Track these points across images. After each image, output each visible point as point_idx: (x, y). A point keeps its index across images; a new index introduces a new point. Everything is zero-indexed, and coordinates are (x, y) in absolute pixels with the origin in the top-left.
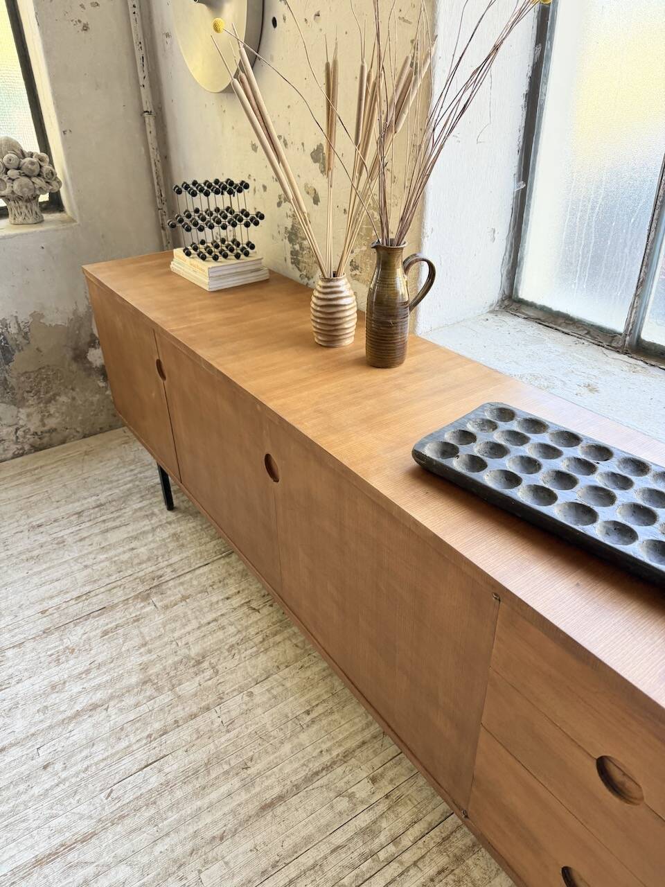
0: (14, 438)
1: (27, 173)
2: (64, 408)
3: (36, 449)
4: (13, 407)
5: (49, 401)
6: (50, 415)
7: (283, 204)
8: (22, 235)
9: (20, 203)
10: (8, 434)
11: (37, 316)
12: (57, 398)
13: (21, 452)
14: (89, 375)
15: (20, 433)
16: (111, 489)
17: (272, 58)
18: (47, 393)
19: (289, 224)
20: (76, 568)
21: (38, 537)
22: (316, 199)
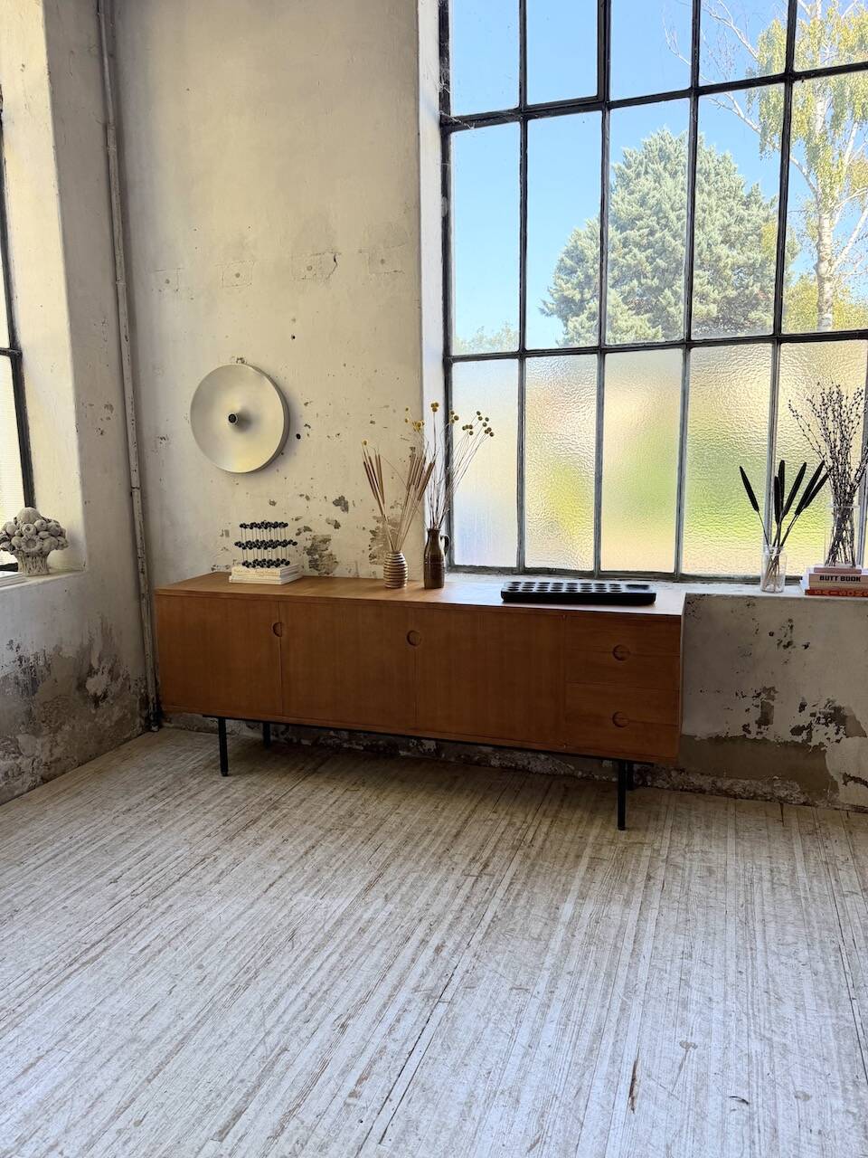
0: (31, 769)
1: (53, 533)
2: (67, 736)
3: (45, 780)
4: (33, 737)
5: (55, 732)
6: (57, 745)
7: (303, 533)
8: (52, 580)
9: (38, 558)
10: (27, 766)
11: (58, 649)
12: (63, 727)
13: (34, 784)
14: (86, 702)
15: (35, 764)
16: (157, 781)
17: (295, 454)
18: (56, 722)
19: (309, 544)
20: (198, 816)
21: (137, 814)
22: (337, 526)
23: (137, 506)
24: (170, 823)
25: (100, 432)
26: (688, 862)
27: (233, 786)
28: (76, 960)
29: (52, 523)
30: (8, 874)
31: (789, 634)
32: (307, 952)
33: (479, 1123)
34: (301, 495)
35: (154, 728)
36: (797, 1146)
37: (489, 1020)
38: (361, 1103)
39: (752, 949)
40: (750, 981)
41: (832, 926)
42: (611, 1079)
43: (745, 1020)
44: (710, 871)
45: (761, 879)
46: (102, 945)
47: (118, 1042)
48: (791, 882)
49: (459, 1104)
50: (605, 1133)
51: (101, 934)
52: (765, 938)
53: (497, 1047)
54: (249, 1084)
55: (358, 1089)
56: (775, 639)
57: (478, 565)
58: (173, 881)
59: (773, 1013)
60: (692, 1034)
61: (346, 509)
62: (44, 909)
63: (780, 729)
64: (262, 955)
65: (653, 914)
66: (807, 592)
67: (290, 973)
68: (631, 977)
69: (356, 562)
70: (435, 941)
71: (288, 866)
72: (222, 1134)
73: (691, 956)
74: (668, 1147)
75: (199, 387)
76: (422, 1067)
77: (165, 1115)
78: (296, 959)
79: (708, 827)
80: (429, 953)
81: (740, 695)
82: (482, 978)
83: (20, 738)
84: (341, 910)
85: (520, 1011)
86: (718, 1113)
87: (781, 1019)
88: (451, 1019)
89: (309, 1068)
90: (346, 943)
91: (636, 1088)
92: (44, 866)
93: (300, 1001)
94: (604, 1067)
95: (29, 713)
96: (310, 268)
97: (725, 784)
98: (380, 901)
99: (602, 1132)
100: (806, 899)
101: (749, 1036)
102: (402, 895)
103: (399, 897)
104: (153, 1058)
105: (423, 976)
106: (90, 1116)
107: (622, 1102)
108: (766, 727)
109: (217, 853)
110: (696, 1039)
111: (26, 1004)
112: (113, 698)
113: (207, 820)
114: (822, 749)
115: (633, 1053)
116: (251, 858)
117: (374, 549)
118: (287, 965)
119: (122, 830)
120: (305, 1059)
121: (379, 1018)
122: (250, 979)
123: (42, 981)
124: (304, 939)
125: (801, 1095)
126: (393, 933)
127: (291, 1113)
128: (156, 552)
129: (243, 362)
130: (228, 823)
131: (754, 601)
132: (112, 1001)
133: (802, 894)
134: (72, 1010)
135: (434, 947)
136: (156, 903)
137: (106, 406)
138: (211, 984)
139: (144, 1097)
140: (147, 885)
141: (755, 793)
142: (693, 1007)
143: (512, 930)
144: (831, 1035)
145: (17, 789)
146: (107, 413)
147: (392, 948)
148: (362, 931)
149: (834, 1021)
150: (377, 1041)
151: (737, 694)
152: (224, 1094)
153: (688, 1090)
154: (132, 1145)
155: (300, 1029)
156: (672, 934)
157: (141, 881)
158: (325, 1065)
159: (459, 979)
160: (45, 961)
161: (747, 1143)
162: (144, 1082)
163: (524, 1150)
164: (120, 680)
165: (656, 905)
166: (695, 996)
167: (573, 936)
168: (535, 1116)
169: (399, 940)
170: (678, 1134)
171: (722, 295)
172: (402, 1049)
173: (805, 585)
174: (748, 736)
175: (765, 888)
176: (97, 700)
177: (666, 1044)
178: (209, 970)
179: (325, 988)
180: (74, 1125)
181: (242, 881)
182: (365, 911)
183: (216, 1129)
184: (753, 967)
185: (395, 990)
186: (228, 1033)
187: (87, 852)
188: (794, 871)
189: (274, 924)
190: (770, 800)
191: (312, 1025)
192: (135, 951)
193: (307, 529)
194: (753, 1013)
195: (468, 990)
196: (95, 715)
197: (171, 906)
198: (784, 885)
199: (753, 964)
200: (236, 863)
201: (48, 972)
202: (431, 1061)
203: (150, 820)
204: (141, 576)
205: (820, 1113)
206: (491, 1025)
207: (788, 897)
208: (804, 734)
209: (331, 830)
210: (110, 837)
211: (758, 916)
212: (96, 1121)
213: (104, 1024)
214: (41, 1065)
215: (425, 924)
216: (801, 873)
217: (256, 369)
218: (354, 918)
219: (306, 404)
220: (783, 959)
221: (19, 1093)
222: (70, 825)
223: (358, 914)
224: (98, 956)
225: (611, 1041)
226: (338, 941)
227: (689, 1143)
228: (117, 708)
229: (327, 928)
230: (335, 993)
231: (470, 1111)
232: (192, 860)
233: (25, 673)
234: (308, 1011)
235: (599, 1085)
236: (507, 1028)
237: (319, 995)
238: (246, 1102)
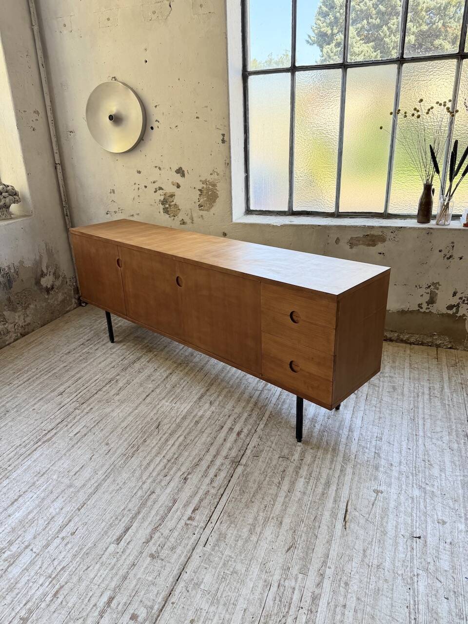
0: (14, 330)
1: (11, 194)
2: (33, 311)
3: (23, 335)
4: (13, 312)
5: (26, 308)
6: (27, 316)
7: (158, 191)
8: (14, 222)
9: (3, 209)
10: (11, 328)
11: (21, 262)
12: (30, 306)
13: (17, 338)
14: (42, 292)
15: (16, 327)
16: (85, 335)
17: (151, 140)
18: (25, 303)
19: (162, 198)
20: (108, 355)
21: (74, 355)
22: (178, 186)
23: (60, 175)
24: (92, 360)
25: (32, 129)
26: (381, 383)
27: (127, 338)
28: (40, 440)
29: (10, 188)
30: (4, 390)
31: (451, 251)
32: (167, 435)
33: (259, 536)
34: (156, 167)
35: (84, 305)
36: (438, 551)
37: (266, 476)
38: (195, 523)
39: (416, 435)
40: (415, 454)
41: (463, 422)
42: (334, 510)
43: (411, 477)
44: (394, 388)
45: (423, 393)
46: (54, 431)
47: (62, 487)
48: (441, 395)
49: (249, 524)
50: (329, 542)
51: (53, 425)
52: (424, 428)
53: (271, 491)
54: (133, 512)
55: (193, 515)
56: (442, 253)
57: (264, 210)
58: (93, 394)
59: (427, 473)
60: (380, 484)
61: (183, 175)
62: (23, 410)
63: (441, 306)
64: (141, 437)
65: (361, 414)
66: (465, 225)
67: (156, 448)
68: (347, 451)
69: (191, 209)
70: (237, 429)
71: (157, 385)
72: (119, 540)
73: (381, 439)
74: (364, 551)
75: (90, 97)
76: (228, 503)
77: (87, 529)
78: (160, 439)
79: (394, 362)
80: (233, 436)
81: (418, 286)
82: (263, 451)
83: (5, 313)
84: (186, 410)
85: (284, 471)
86: (394, 531)
87: (431, 476)
88: (246, 476)
89: (166, 503)
90: (188, 429)
91: (347, 516)
92: (22, 386)
93: (162, 464)
94: (330, 504)
95: (9, 300)
96: (154, 13)
97: (406, 337)
98: (207, 405)
99: (328, 542)
100: (449, 405)
101: (413, 486)
102: (220, 402)
103: (218, 403)
104: (82, 497)
105: (230, 449)
106: (47, 529)
107: (339, 524)
108: (432, 305)
109: (118, 377)
110: (383, 488)
111: (13, 465)
112: (57, 289)
113: (113, 358)
114: (464, 318)
115: (347, 495)
116: (137, 380)
117: (201, 200)
118: (155, 443)
119: (65, 364)
120: (164, 498)
121: (205, 475)
122: (134, 451)
123: (21, 452)
124: (165, 427)
125: (440, 521)
126: (214, 423)
127: (155, 529)
128: (74, 204)
129: (116, 80)
130: (124, 359)
131: (431, 231)
132: (60, 463)
133: (447, 402)
134: (38, 469)
135: (237, 432)
136: (83, 408)
137: (35, 112)
138: (113, 454)
139: (76, 519)
140: (79, 396)
141: (422, 342)
142: (381, 469)
143: (281, 422)
144: (460, 486)
145: (7, 341)
146: (35, 116)
147: (213, 433)
148: (197, 422)
149: (462, 478)
150: (204, 487)
151: (416, 286)
152: (119, 518)
153: (377, 518)
154: (69, 546)
155: (161, 480)
156: (371, 426)
157: (76, 394)
158: (175, 501)
159: (250, 451)
160: (23, 440)
161: (409, 549)
162: (76, 510)
163: (284, 552)
164: (61, 278)
165: (362, 409)
166: (383, 462)
167: (315, 426)
168: (291, 532)
169: (217, 428)
170: (371, 543)
171: (419, 29)
172: (217, 493)
173: (463, 220)
174: (421, 310)
175: (425, 399)
176: (48, 290)
177: (365, 490)
178: (112, 446)
179: (176, 456)
180: (39, 535)
181: (131, 394)
182: (199, 411)
183: (115, 538)
184: (417, 446)
185: (214, 457)
186: (122, 483)
187: (46, 377)
188: (443, 388)
189: (148, 419)
190: (430, 346)
191: (168, 478)
192: (71, 435)
193: (161, 188)
194: (416, 473)
195: (255, 458)
196: (48, 299)
197: (92, 408)
198: (436, 397)
199: (417, 444)
200: (128, 383)
201: (25, 447)
202: (234, 500)
203: (81, 358)
204: (66, 217)
205: (451, 532)
206: (267, 479)
207: (439, 404)
208: (454, 309)
209: (181, 364)
210: (58, 369)
211: (421, 416)
212: (50, 532)
213: (55, 477)
214: (21, 500)
215: (232, 418)
216: (447, 390)
217: (124, 84)
218: (193, 415)
219: (156, 106)
220: (434, 441)
221: (9, 516)
222: (36, 362)
223: (195, 413)
224: (51, 438)
225: (335, 489)
226: (183, 428)
227: (377, 548)
228: (60, 294)
229: (178, 421)
230: (181, 459)
231: (254, 529)
232: (104, 381)
233: (3, 277)
234: (166, 470)
235: (327, 515)
236: (276, 481)
237: (173, 461)
238: (131, 522)
